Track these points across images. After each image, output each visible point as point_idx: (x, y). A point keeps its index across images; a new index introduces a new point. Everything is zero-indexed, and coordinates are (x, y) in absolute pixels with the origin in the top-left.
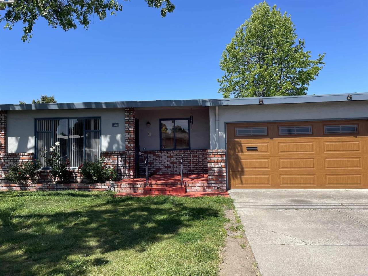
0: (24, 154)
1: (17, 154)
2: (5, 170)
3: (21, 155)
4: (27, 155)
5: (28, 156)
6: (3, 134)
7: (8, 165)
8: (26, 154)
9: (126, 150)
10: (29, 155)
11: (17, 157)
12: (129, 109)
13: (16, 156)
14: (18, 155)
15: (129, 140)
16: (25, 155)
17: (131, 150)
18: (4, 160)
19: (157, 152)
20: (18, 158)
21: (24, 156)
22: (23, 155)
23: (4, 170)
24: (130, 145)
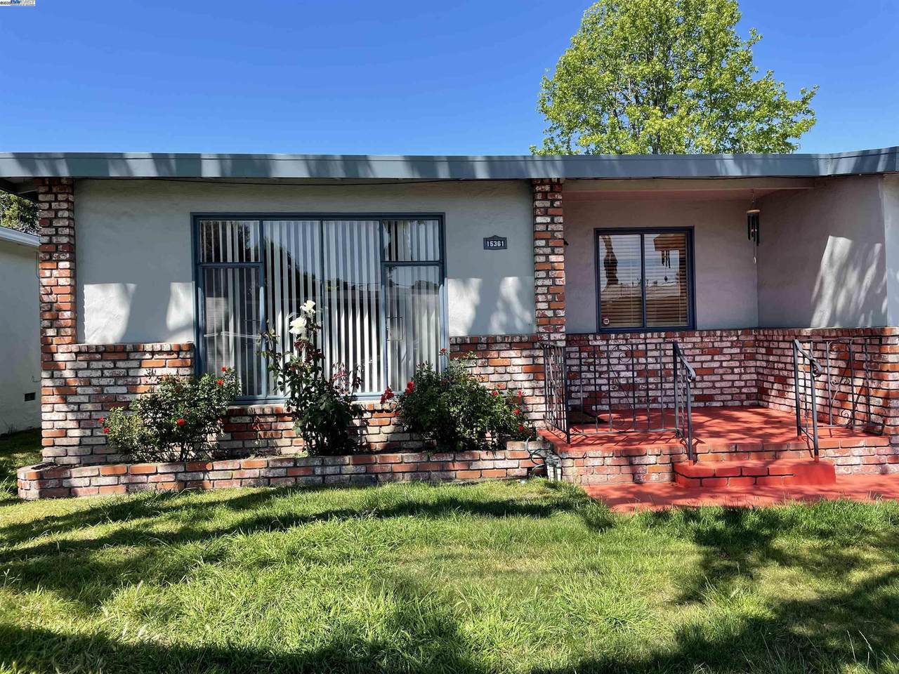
0: (157, 347)
1: (129, 348)
2: (79, 410)
3: (145, 352)
4: (169, 353)
5: (175, 356)
6: (67, 273)
7: (90, 390)
8: (166, 347)
9: (541, 329)
10: (179, 350)
11: (128, 359)
12: (547, 188)
13: (124, 356)
14: (136, 349)
15: (550, 297)
16: (161, 352)
17: (556, 331)
18: (76, 370)
19: (595, 339)
20: (135, 364)
21: (157, 356)
22: (153, 353)
23: (76, 408)
24: (555, 315)
